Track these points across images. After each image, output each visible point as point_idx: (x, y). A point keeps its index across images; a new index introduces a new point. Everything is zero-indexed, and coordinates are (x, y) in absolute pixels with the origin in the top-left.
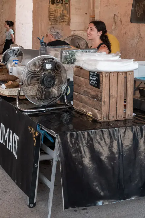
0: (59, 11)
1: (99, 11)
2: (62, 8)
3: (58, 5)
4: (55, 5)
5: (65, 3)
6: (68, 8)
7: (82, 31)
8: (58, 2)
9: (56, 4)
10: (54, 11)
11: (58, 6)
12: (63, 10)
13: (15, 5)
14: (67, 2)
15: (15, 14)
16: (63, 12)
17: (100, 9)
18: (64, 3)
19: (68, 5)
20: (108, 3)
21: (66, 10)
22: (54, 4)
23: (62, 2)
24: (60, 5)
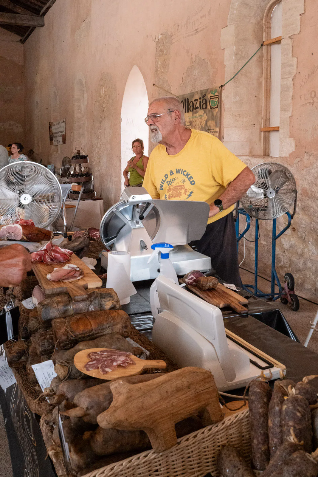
0: (198, 122)
1: (290, 115)
2: (205, 117)
3: (197, 112)
4: (191, 113)
5: (211, 108)
6: (218, 115)
7: (247, 156)
8: (197, 108)
9: (193, 110)
10: (189, 124)
11: (197, 115)
12: (206, 121)
13: (120, 121)
14: (215, 105)
15: (119, 134)
16: (206, 124)
17: (291, 111)
18: (208, 107)
19: (217, 110)
20: (313, 98)
21: (213, 119)
22: (188, 112)
23: (204, 107)
24: (201, 112)
